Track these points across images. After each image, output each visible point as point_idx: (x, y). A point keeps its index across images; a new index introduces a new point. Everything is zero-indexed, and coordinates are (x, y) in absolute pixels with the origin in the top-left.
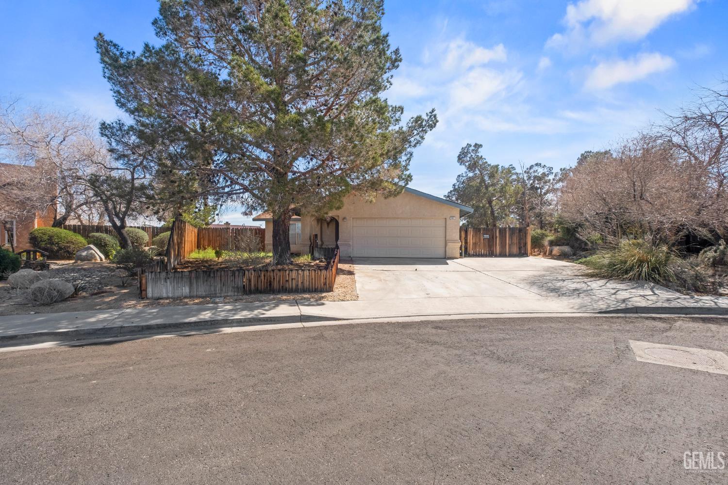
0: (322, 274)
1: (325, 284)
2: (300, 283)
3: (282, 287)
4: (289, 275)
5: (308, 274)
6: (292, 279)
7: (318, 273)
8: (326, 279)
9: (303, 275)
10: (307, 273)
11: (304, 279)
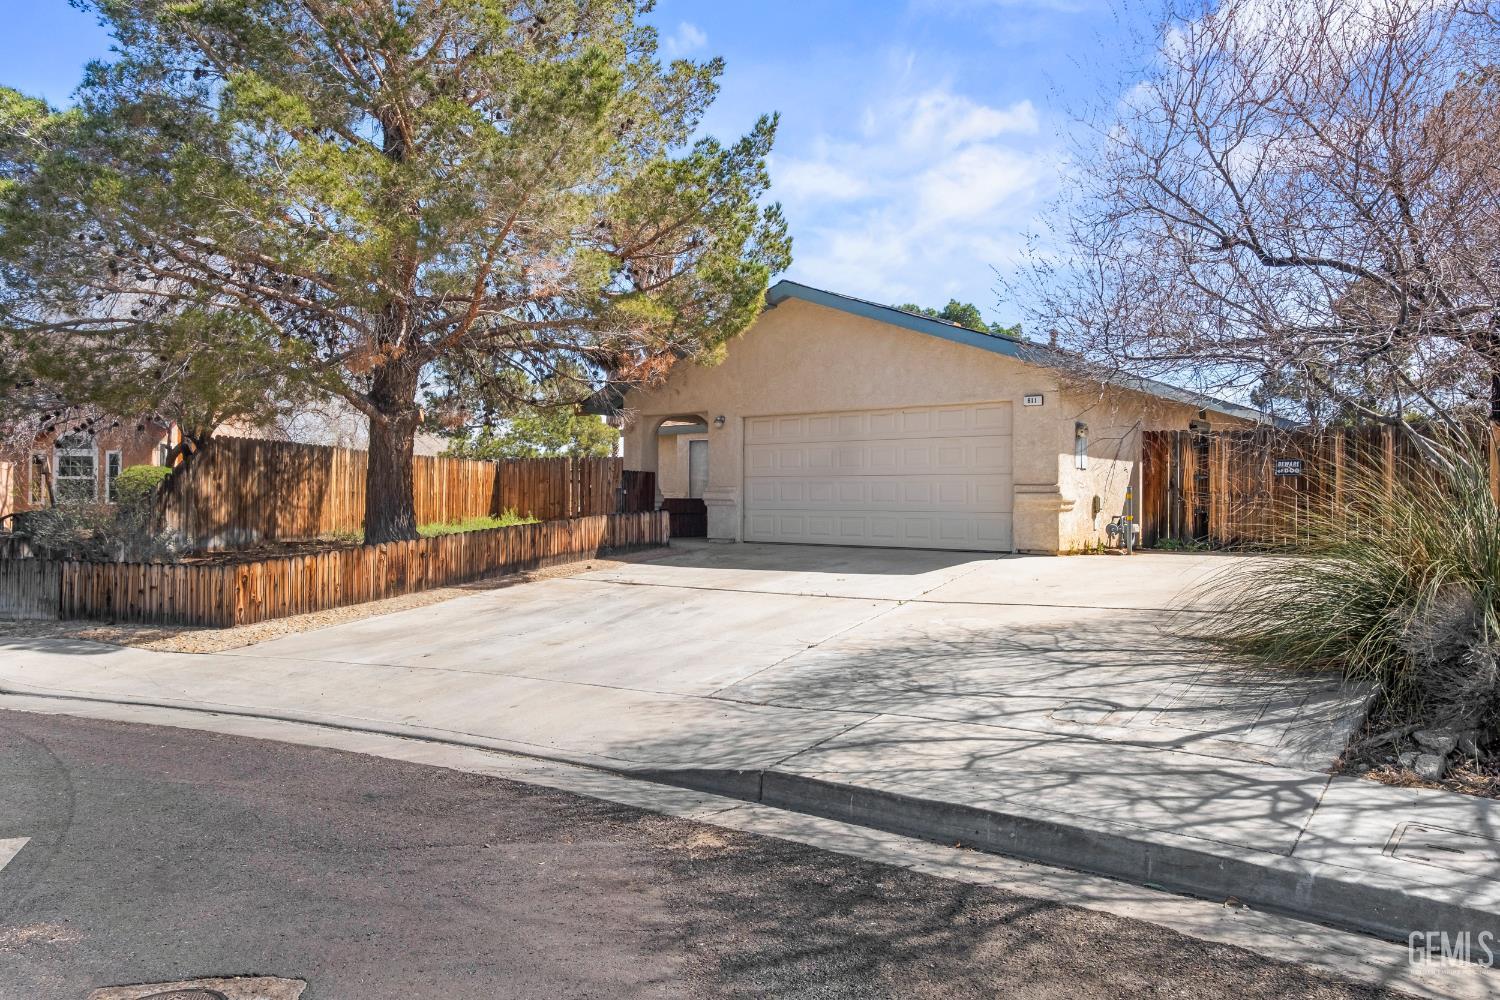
0: (214, 578)
1: (220, 606)
2: (166, 599)
3: (132, 605)
4: (144, 576)
5: (183, 577)
6: (151, 588)
7: (204, 576)
8: (221, 591)
9: (174, 580)
10: (180, 572)
11: (174, 591)
